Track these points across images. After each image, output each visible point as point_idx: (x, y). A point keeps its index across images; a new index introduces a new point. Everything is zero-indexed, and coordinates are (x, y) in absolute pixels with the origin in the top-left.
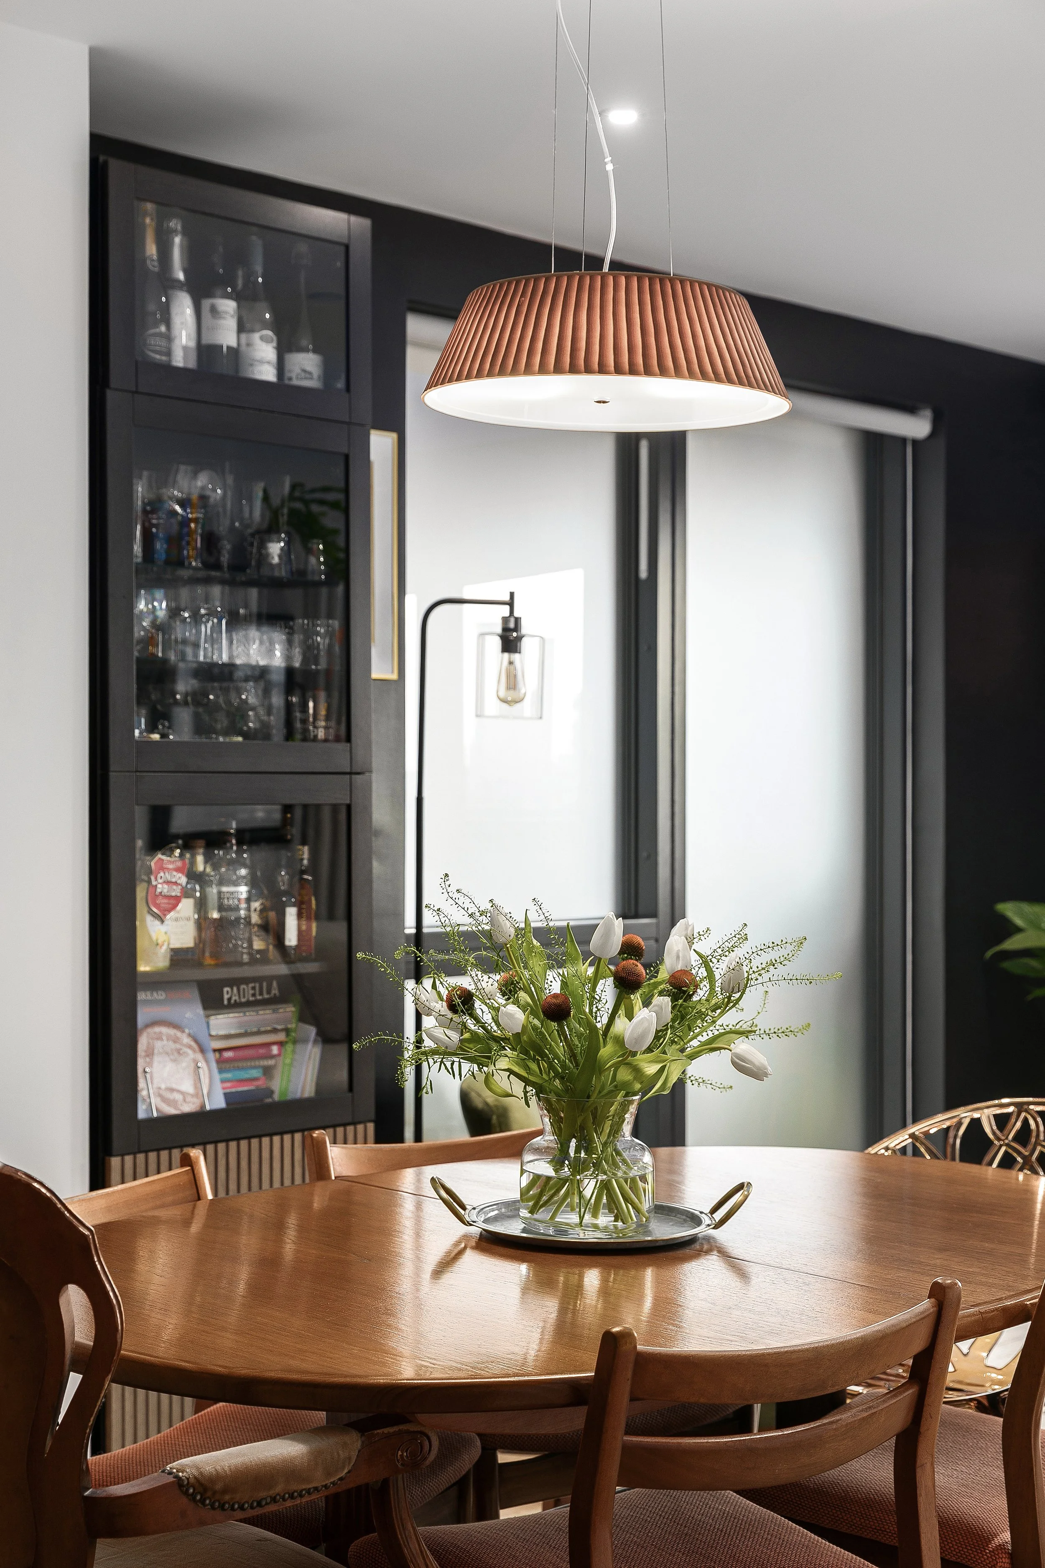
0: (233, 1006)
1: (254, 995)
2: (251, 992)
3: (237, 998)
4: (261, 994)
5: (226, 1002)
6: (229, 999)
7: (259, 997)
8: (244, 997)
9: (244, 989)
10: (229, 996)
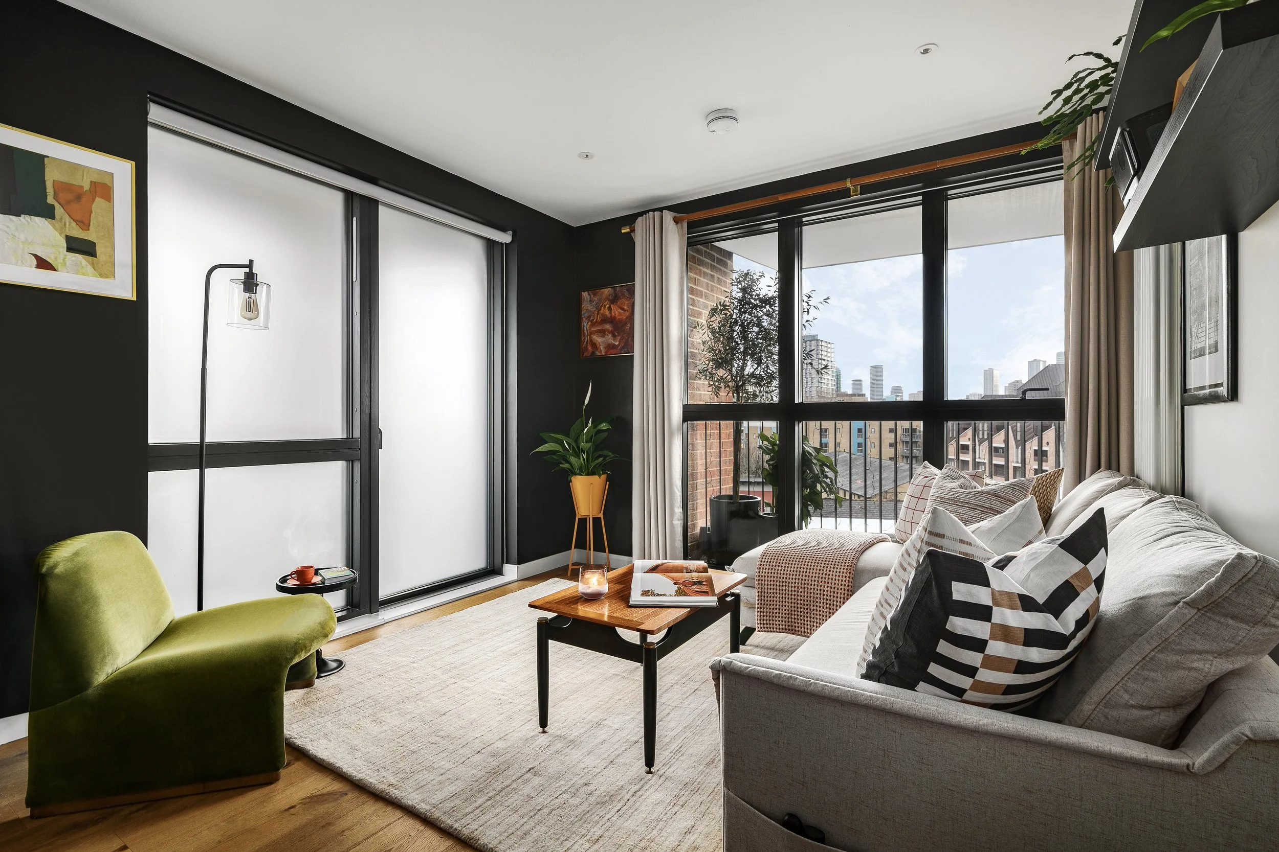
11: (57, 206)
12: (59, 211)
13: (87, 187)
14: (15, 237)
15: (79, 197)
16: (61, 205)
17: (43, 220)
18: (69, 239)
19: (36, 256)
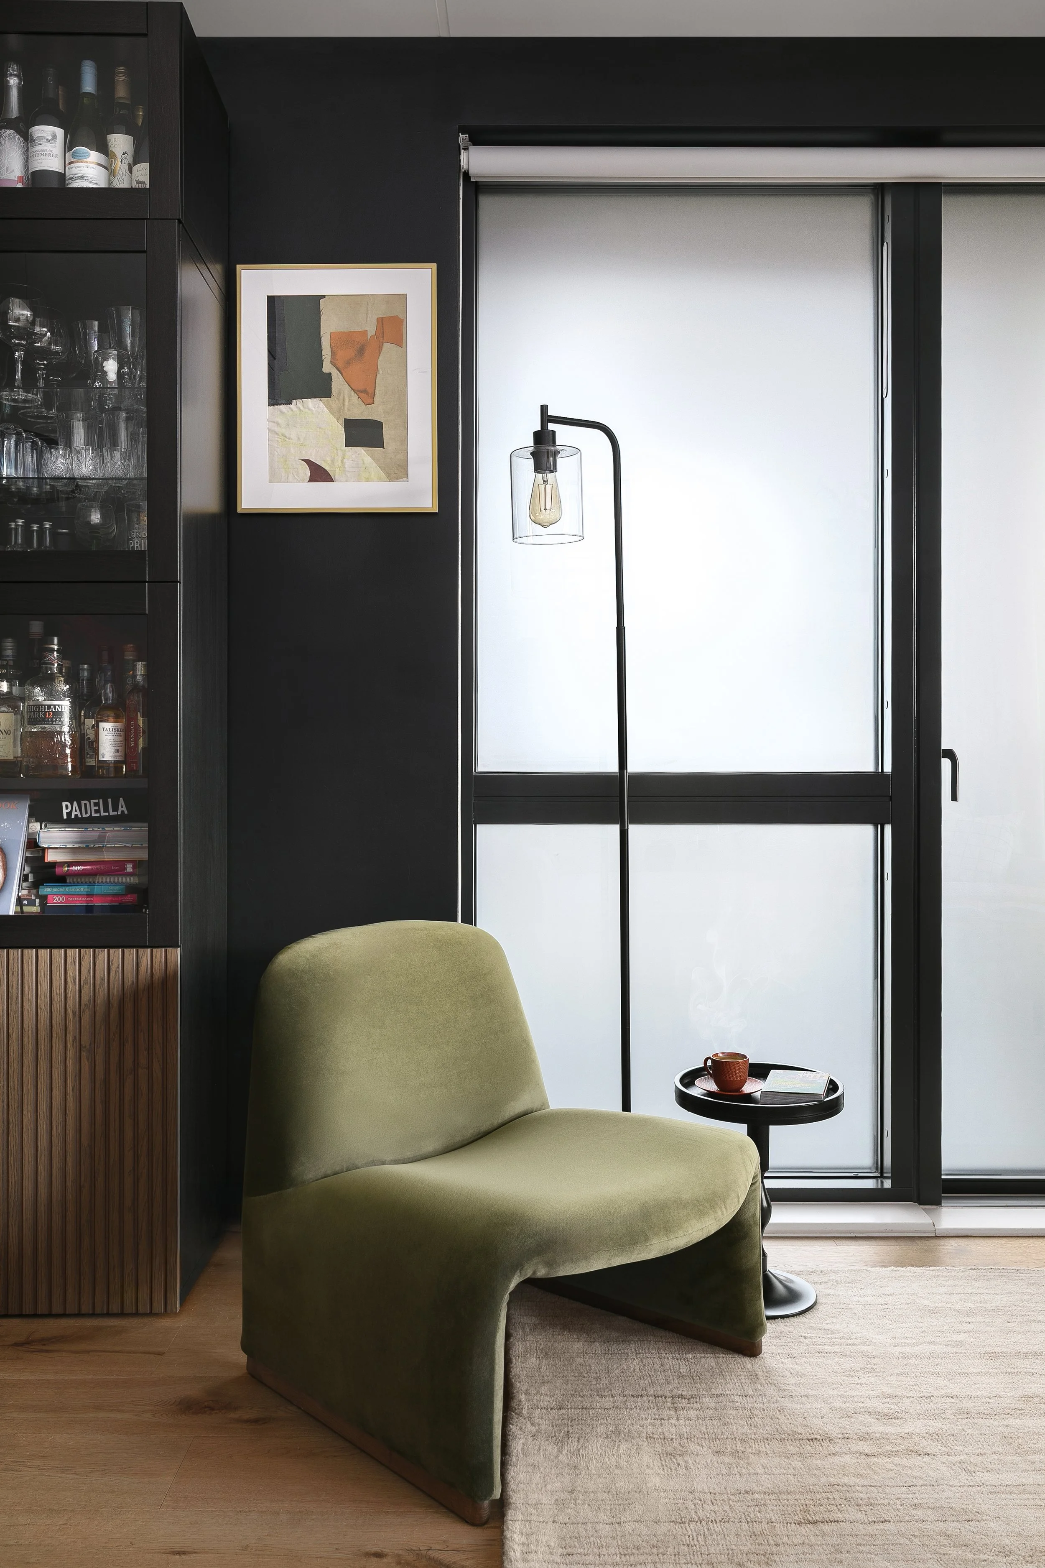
0: (71, 821)
1: (97, 811)
2: (93, 808)
3: (78, 813)
4: (106, 810)
5: (65, 817)
6: (69, 814)
7: (103, 814)
8: (86, 813)
9: (85, 805)
10: (69, 810)
11: (335, 374)
12: (338, 383)
13: (371, 330)
14: (286, 437)
15: (361, 351)
16: (340, 371)
17: (317, 400)
18: (349, 425)
19: (308, 462)
